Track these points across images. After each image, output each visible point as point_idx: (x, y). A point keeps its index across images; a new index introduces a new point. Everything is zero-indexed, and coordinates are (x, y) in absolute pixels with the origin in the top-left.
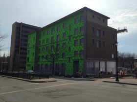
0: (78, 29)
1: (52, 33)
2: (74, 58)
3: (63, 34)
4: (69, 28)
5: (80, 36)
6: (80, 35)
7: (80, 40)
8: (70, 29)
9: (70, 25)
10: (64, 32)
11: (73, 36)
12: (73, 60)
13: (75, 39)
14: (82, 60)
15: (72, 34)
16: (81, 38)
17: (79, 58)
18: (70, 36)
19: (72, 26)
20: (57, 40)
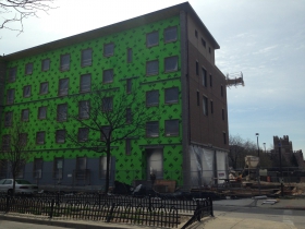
0: (157, 61)
1: (61, 69)
2: (143, 142)
3: (105, 72)
4: (125, 58)
5: (164, 81)
6: (164, 77)
7: (166, 90)
8: (129, 60)
9: (129, 50)
10: (107, 67)
11: (142, 79)
12: (141, 146)
13: (147, 88)
14: (174, 146)
15: (137, 74)
16: (169, 85)
17: (165, 141)
18: (129, 80)
19: (135, 51)
20: (81, 88)
